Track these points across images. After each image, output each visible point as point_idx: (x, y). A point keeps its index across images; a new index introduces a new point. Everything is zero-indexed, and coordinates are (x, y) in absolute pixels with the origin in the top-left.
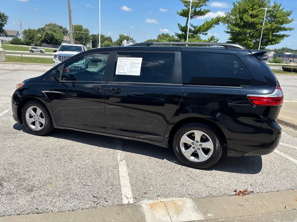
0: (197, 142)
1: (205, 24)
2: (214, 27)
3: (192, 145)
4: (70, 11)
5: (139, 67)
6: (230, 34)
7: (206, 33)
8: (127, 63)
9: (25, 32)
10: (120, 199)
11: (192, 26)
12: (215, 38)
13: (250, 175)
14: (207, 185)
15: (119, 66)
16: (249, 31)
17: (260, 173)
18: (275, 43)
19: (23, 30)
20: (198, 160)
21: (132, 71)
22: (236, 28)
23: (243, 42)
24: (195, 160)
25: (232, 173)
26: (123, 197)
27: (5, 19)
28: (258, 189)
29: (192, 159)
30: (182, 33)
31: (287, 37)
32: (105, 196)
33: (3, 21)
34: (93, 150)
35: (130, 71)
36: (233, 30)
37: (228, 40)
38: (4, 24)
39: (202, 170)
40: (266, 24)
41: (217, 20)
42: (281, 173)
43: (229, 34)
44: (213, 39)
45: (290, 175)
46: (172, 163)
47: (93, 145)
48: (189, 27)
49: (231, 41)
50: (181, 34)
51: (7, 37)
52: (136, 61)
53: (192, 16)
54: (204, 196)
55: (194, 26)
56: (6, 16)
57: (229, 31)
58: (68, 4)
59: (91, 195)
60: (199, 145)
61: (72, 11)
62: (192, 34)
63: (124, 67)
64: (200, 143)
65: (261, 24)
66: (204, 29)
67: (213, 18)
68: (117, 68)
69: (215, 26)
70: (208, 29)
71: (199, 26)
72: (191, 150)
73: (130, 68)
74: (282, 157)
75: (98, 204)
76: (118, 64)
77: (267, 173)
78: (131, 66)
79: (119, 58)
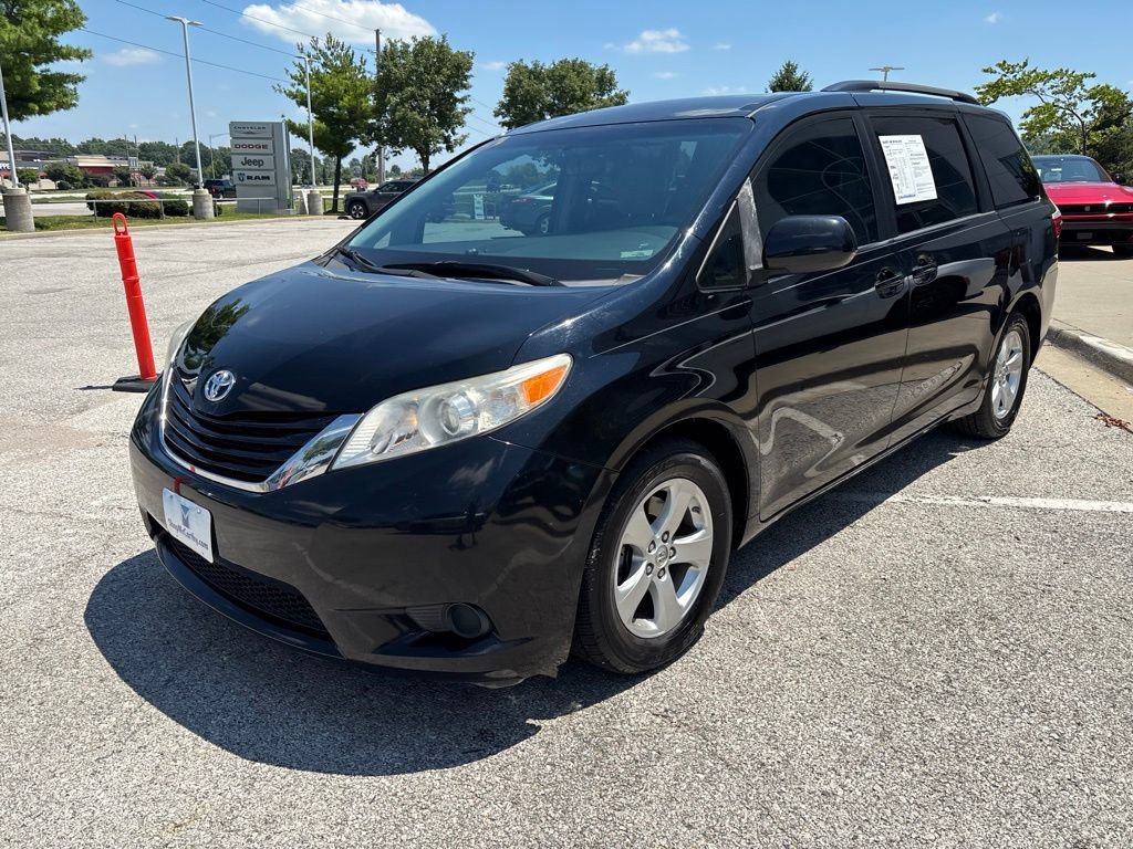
8: (903, 155)
15: (893, 171)
20: (1004, 411)
21: (922, 185)
24: (1002, 413)
31: (76, 83)
35: (919, 185)
52: (915, 149)
63: (904, 173)
68: (893, 181)
73: (917, 175)
76: (889, 164)
78: (916, 168)
79: (882, 139)
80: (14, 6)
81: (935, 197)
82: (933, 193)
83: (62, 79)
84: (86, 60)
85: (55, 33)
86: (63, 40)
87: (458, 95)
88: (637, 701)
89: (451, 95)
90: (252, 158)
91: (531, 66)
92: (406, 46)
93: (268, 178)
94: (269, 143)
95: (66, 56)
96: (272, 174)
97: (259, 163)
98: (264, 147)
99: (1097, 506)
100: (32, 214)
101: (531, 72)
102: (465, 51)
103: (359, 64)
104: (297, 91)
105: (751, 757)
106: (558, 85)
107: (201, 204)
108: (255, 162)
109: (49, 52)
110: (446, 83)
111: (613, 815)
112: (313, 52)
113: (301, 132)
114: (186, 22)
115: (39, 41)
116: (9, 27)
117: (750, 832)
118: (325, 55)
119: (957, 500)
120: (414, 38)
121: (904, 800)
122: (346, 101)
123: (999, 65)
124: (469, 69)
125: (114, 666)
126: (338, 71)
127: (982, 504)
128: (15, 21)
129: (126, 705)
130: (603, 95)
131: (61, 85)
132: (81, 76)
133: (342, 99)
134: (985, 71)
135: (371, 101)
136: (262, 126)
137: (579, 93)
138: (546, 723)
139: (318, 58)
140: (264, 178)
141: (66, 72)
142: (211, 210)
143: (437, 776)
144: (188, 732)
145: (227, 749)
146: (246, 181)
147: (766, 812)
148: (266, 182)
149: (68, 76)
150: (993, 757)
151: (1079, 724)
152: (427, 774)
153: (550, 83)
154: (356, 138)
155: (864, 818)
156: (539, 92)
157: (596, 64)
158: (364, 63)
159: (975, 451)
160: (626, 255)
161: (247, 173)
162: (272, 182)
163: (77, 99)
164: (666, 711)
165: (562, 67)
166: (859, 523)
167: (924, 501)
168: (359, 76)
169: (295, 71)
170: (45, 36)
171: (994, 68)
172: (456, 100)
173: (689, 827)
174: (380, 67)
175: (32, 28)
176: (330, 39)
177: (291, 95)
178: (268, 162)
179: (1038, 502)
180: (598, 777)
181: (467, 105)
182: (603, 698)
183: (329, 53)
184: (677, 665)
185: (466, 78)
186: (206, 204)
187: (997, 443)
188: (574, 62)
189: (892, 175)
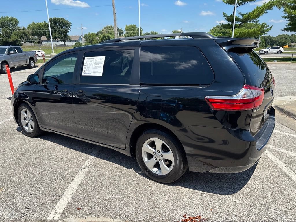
0: (158, 152)
1: (255, 10)
2: (267, 13)
3: (153, 154)
4: (115, 13)
5: (102, 66)
6: (288, 19)
7: (257, 20)
8: (92, 62)
9: (86, 37)
10: (48, 213)
11: (240, 13)
12: (267, 25)
13: (220, 195)
14: (156, 206)
15: (85, 67)
17: (234, 195)
19: (84, 35)
20: (160, 173)
21: (96, 71)
22: (294, 11)
24: (157, 172)
25: (198, 191)
26: (53, 211)
27: (69, 25)
28: (217, 216)
29: (155, 170)
30: (229, 23)
32: (37, 208)
33: (67, 28)
34: (68, 154)
35: (94, 71)
36: (291, 14)
37: (287, 26)
38: (68, 30)
39: (164, 185)
41: (269, 5)
42: (267, 195)
43: (286, 19)
44: (264, 26)
45: (277, 201)
46: (136, 173)
47: (72, 149)
48: (236, 15)
49: (290, 27)
50: (227, 24)
51: (71, 42)
52: (99, 60)
53: (241, 3)
54: (141, 220)
55: (242, 14)
56: (70, 23)
57: (287, 15)
58: (113, 6)
59: (25, 206)
60: (160, 155)
61: (116, 13)
62: (241, 23)
63: (89, 67)
64: (161, 153)
66: (254, 16)
67: (265, 3)
68: (83, 69)
69: (268, 11)
70: (258, 16)
71: (249, 13)
72: (154, 161)
73: (94, 68)
74: (284, 173)
75: (24, 217)
76: (84, 64)
77: (246, 195)
78: (95, 66)
79: (86, 58)
82: (101, 75)
189: (84, 68)
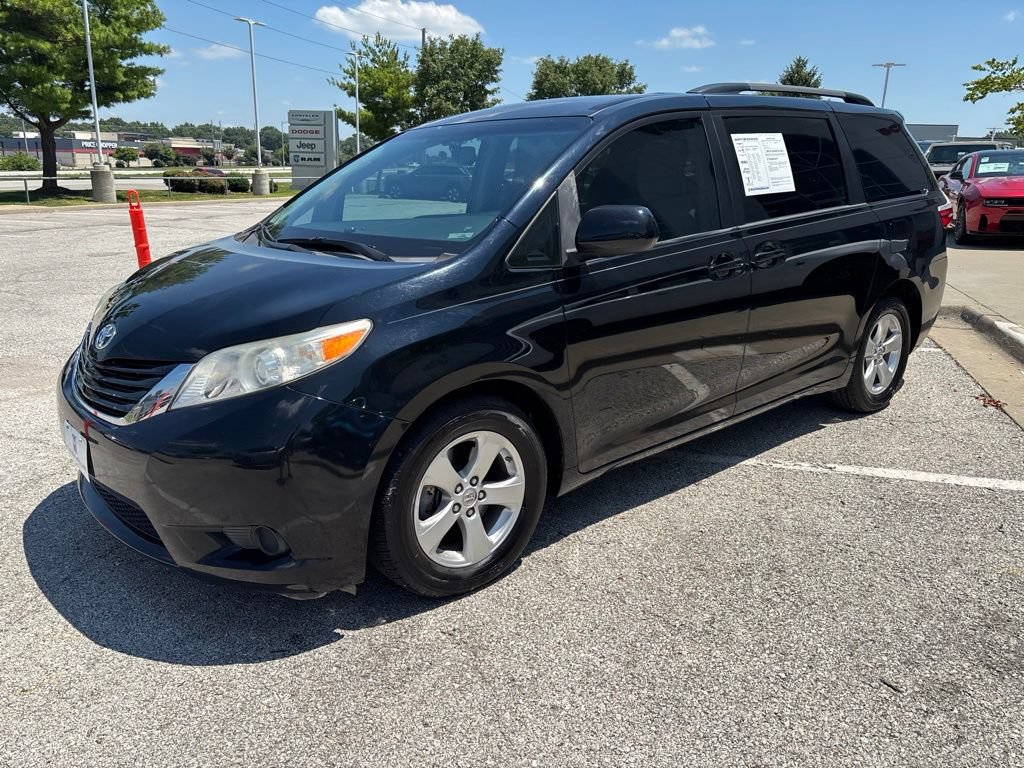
5: (786, 162)
8: (758, 151)
15: (744, 166)
16: (45, 46)
18: (140, 95)
20: (882, 387)
21: (778, 178)
23: (34, 90)
31: (156, 75)
35: (774, 178)
40: (93, 26)
52: (772, 146)
60: (882, 349)
63: (757, 168)
64: (884, 345)
65: (80, 25)
73: (771, 170)
76: (740, 159)
78: (771, 163)
79: (734, 136)
80: (106, 9)
81: (793, 189)
82: (790, 186)
83: (144, 72)
84: (165, 55)
85: (139, 32)
86: (146, 38)
87: (488, 87)
88: (432, 622)
89: (482, 87)
90: (306, 142)
91: (557, 62)
92: (444, 43)
93: (319, 159)
94: (321, 129)
95: (148, 52)
96: (322, 156)
97: (312, 146)
98: (317, 132)
99: (932, 478)
100: (115, 188)
101: (557, 67)
102: (496, 48)
103: (402, 59)
104: (348, 83)
105: (507, 673)
106: (581, 79)
107: (259, 181)
108: (308, 146)
109: (134, 48)
110: (479, 77)
111: (368, 711)
112: (364, 50)
113: (350, 120)
114: (252, 22)
115: (125, 39)
116: (101, 27)
117: (474, 733)
118: (373, 51)
119: (806, 466)
120: (451, 37)
121: (619, 717)
122: (390, 92)
123: (989, 63)
124: (498, 64)
125: (30, 564)
126: (384, 66)
127: (826, 471)
128: (106, 21)
129: (27, 595)
130: (622, 87)
131: (143, 77)
132: (161, 69)
133: (386, 91)
134: (975, 68)
135: (412, 93)
136: (316, 114)
137: (600, 86)
138: (351, 633)
139: (367, 55)
140: (315, 159)
141: (148, 66)
142: (267, 187)
143: (242, 670)
144: (63, 620)
145: (87, 636)
146: (301, 162)
147: (497, 718)
148: (317, 163)
149: (150, 69)
150: (716, 688)
151: (811, 667)
152: (235, 666)
153: (573, 76)
154: (397, 124)
155: (577, 729)
156: (564, 85)
157: (617, 59)
158: (407, 58)
159: (845, 423)
160: (453, 236)
161: (302, 155)
162: (322, 163)
163: (155, 90)
164: (454, 630)
165: (586, 63)
166: (705, 482)
167: (774, 465)
168: (403, 70)
169: (348, 66)
170: (130, 35)
171: (983, 66)
172: (487, 92)
173: (426, 725)
174: (422, 61)
175: (120, 28)
176: (378, 37)
177: (343, 87)
178: (319, 145)
179: (879, 472)
180: (371, 680)
181: (496, 96)
182: (407, 615)
183: (377, 50)
184: (481, 594)
185: (496, 72)
186: (263, 182)
187: (870, 417)
188: (597, 57)
189: (742, 169)
